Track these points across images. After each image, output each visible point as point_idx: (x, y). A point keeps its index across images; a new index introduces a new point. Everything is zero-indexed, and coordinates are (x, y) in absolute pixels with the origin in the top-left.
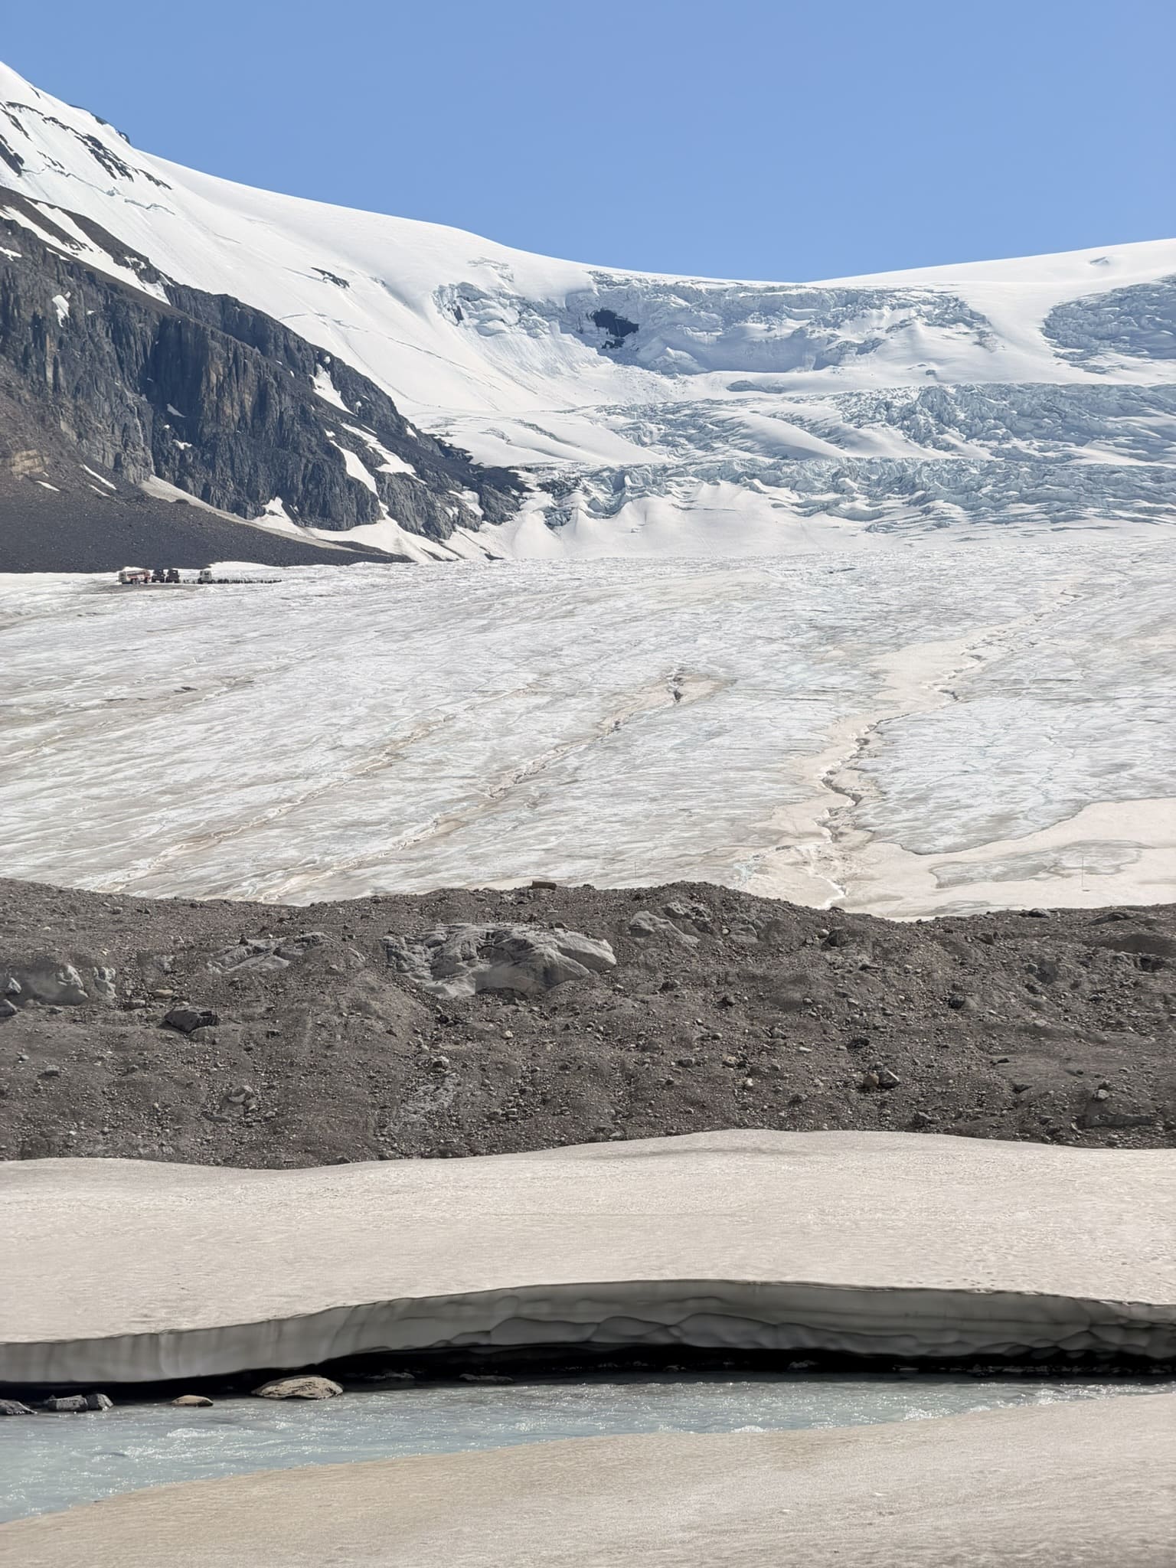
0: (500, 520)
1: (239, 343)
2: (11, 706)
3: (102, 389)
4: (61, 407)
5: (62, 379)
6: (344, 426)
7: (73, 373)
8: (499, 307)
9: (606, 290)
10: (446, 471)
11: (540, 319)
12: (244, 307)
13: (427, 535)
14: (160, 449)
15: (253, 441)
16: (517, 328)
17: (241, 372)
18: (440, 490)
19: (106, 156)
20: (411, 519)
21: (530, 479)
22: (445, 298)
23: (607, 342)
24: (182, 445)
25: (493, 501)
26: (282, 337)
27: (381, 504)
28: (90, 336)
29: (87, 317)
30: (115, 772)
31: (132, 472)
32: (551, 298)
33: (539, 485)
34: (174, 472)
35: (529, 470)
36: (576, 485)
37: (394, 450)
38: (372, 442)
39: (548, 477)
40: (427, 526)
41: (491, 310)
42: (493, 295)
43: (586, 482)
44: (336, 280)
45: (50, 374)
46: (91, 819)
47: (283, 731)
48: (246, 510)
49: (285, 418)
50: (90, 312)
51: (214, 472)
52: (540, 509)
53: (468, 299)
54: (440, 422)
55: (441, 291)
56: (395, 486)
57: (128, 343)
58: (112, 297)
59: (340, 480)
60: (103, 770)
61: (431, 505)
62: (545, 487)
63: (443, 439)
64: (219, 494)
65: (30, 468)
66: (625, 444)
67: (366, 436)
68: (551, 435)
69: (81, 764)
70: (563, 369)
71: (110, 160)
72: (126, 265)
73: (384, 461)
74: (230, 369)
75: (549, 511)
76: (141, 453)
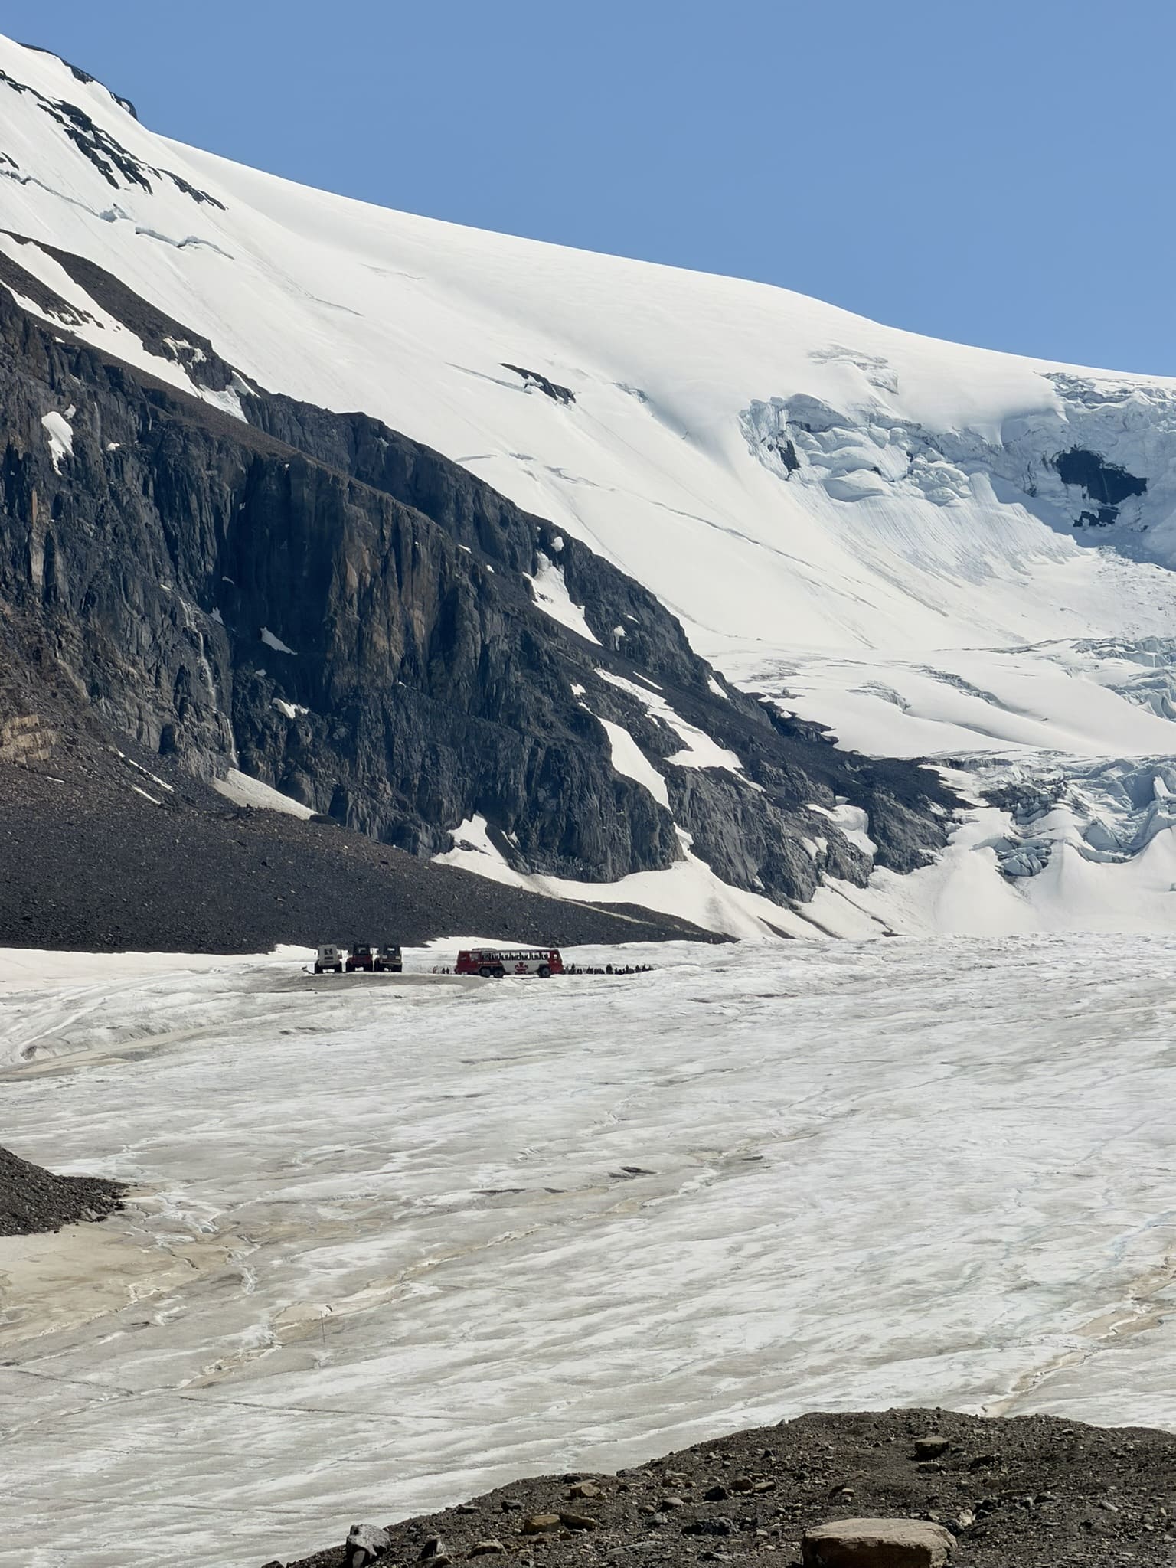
0: (909, 863)
1: (402, 507)
2: (294, 1202)
3: (138, 599)
4: (58, 633)
5: (60, 576)
6: (601, 673)
7: (81, 567)
8: (869, 442)
9: (1083, 410)
10: (801, 765)
11: (950, 467)
12: (396, 438)
13: (767, 893)
14: (250, 720)
15: (430, 703)
16: (907, 486)
17: (407, 563)
18: (792, 801)
19: (98, 142)
20: (736, 860)
21: (966, 784)
22: (763, 425)
23: (1085, 515)
24: (290, 710)
25: (895, 827)
26: (470, 499)
27: (678, 831)
28: (114, 494)
29: (107, 455)
30: (588, 1331)
31: (195, 761)
32: (972, 426)
33: (984, 795)
34: (275, 763)
35: (956, 765)
36: (1058, 794)
37: (698, 721)
38: (657, 706)
39: (1000, 780)
40: (766, 874)
41: (853, 450)
42: (858, 419)
43: (1077, 791)
44: (549, 389)
45: (37, 568)
46: (597, 1423)
47: (894, 1253)
48: (416, 839)
49: (493, 656)
50: (113, 446)
51: (354, 764)
52: (986, 844)
53: (808, 428)
54: (770, 669)
55: (756, 412)
56: (705, 796)
57: (187, 508)
58: (156, 417)
59: (600, 781)
60: (562, 1328)
61: (775, 833)
62: (996, 799)
63: (777, 702)
64: (363, 806)
65: (27, 751)
66: (1141, 715)
67: (644, 696)
68: (989, 697)
69: (508, 1316)
70: (998, 565)
71: (107, 151)
72: (167, 354)
73: (681, 745)
74: (386, 559)
75: (1005, 847)
76: (212, 726)
